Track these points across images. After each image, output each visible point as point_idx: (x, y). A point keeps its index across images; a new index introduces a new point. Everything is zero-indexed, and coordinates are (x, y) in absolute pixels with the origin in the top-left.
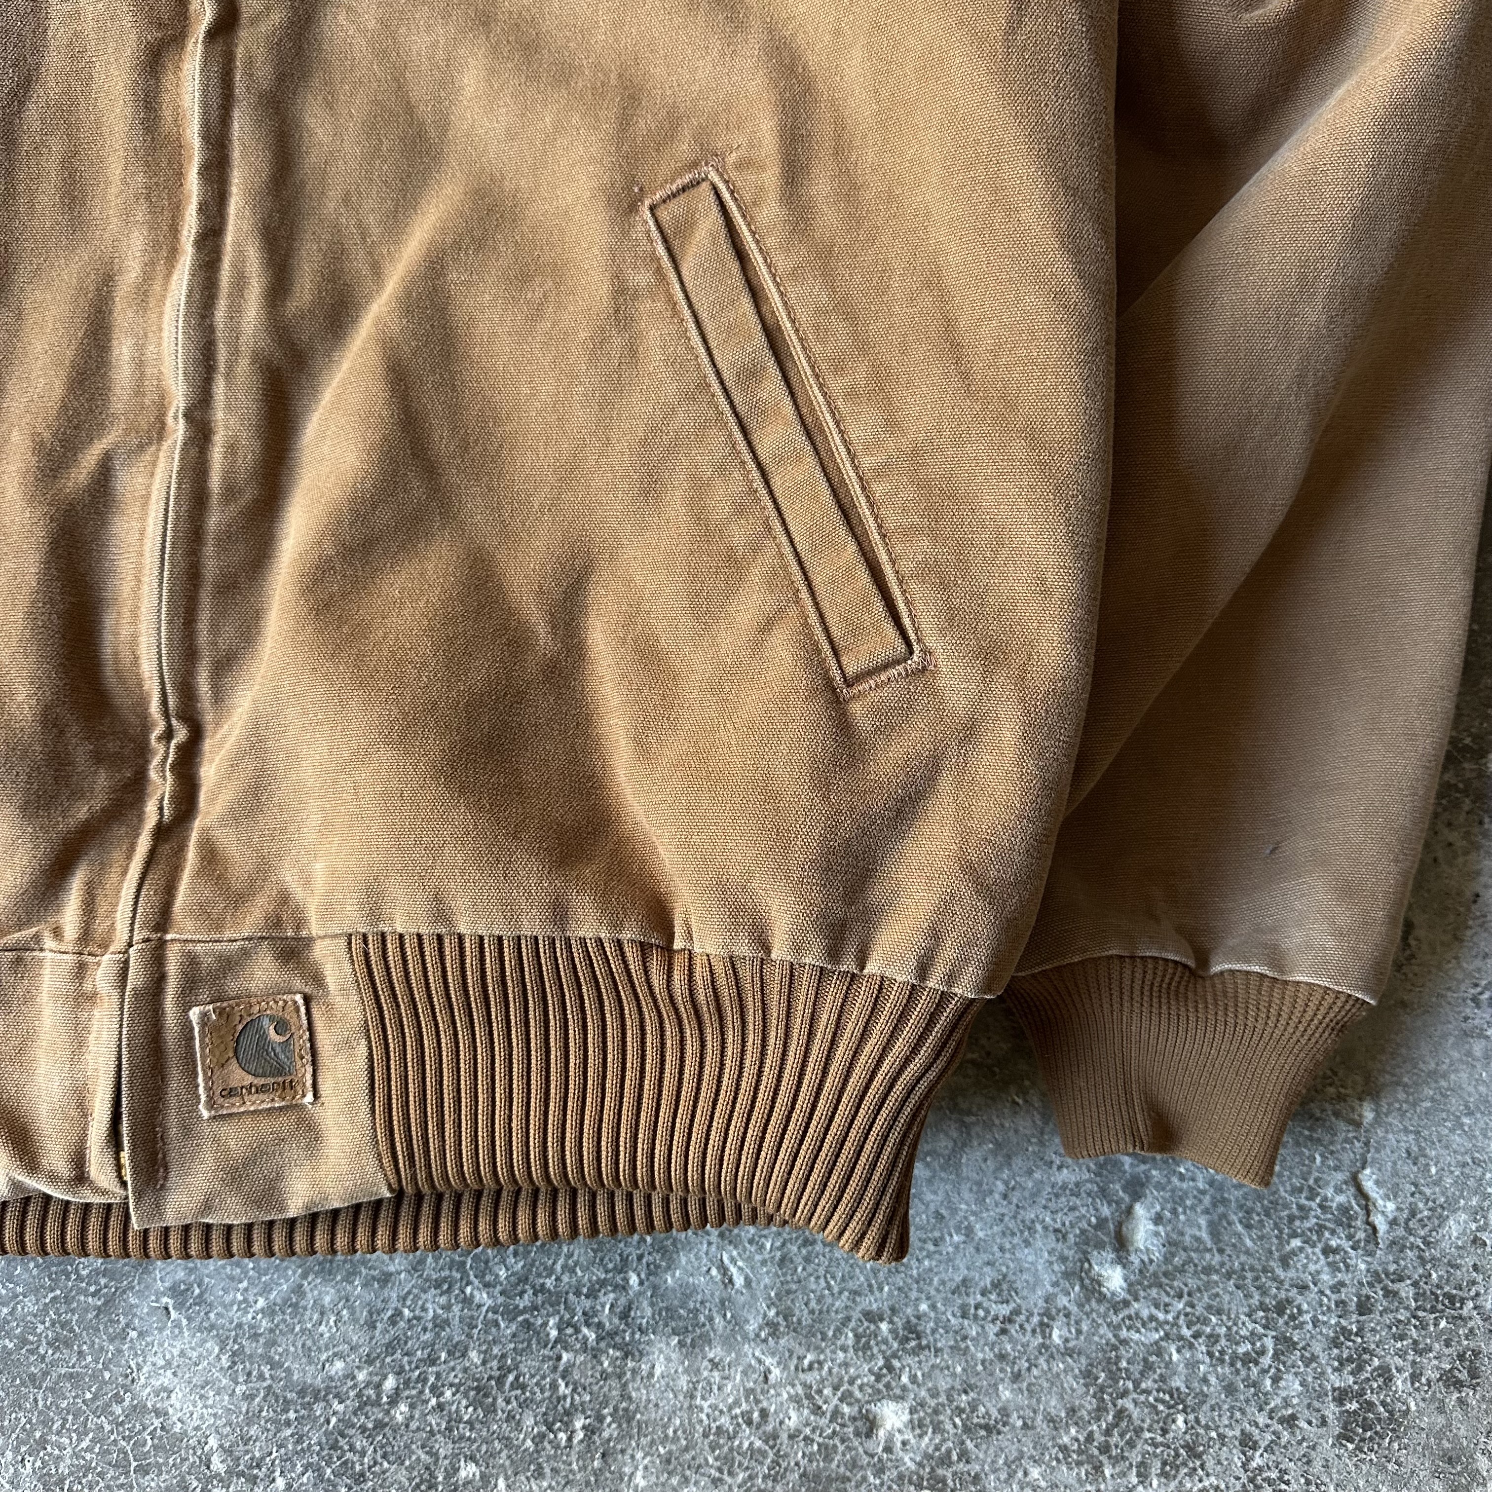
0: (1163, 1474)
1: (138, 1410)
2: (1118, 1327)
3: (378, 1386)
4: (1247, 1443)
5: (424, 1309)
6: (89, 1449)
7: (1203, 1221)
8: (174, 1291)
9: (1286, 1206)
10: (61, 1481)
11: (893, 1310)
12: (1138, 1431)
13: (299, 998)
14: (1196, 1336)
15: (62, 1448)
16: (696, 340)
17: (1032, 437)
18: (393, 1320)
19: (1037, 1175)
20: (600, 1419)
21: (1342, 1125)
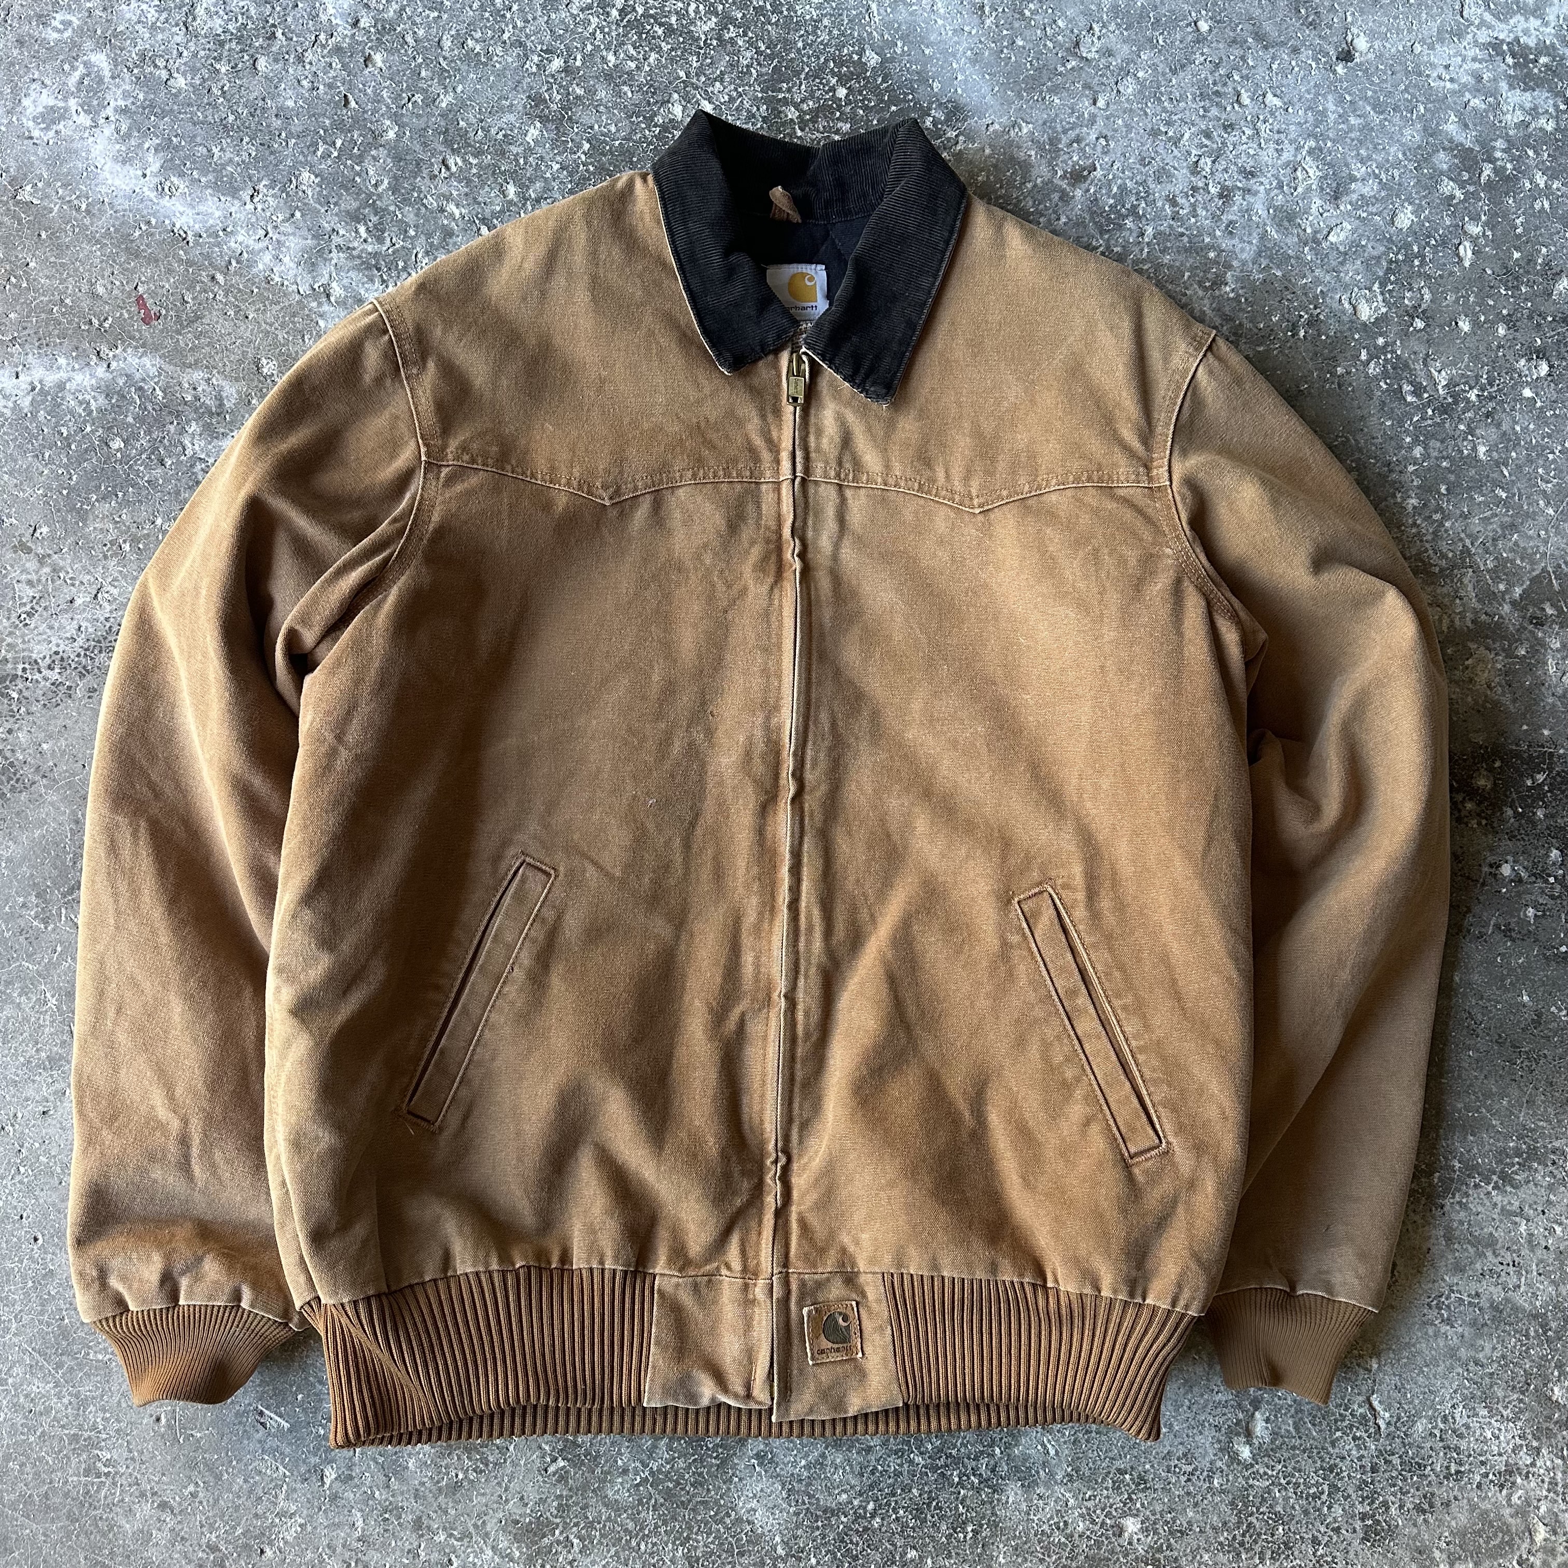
0: (1272, 1558)
1: (739, 1520)
2: (1248, 1478)
3: (865, 1508)
4: (1315, 1542)
5: (889, 1466)
6: (712, 1542)
7: (1290, 1422)
8: (758, 1456)
9: (1334, 1414)
10: (697, 1561)
11: (1132, 1468)
12: (1259, 1534)
13: (854, 1303)
14: (1288, 1483)
15: (698, 1542)
16: (1045, 973)
17: (1218, 1043)
18: (872, 1473)
19: (1206, 1397)
20: (981, 1526)
21: (1362, 1371)
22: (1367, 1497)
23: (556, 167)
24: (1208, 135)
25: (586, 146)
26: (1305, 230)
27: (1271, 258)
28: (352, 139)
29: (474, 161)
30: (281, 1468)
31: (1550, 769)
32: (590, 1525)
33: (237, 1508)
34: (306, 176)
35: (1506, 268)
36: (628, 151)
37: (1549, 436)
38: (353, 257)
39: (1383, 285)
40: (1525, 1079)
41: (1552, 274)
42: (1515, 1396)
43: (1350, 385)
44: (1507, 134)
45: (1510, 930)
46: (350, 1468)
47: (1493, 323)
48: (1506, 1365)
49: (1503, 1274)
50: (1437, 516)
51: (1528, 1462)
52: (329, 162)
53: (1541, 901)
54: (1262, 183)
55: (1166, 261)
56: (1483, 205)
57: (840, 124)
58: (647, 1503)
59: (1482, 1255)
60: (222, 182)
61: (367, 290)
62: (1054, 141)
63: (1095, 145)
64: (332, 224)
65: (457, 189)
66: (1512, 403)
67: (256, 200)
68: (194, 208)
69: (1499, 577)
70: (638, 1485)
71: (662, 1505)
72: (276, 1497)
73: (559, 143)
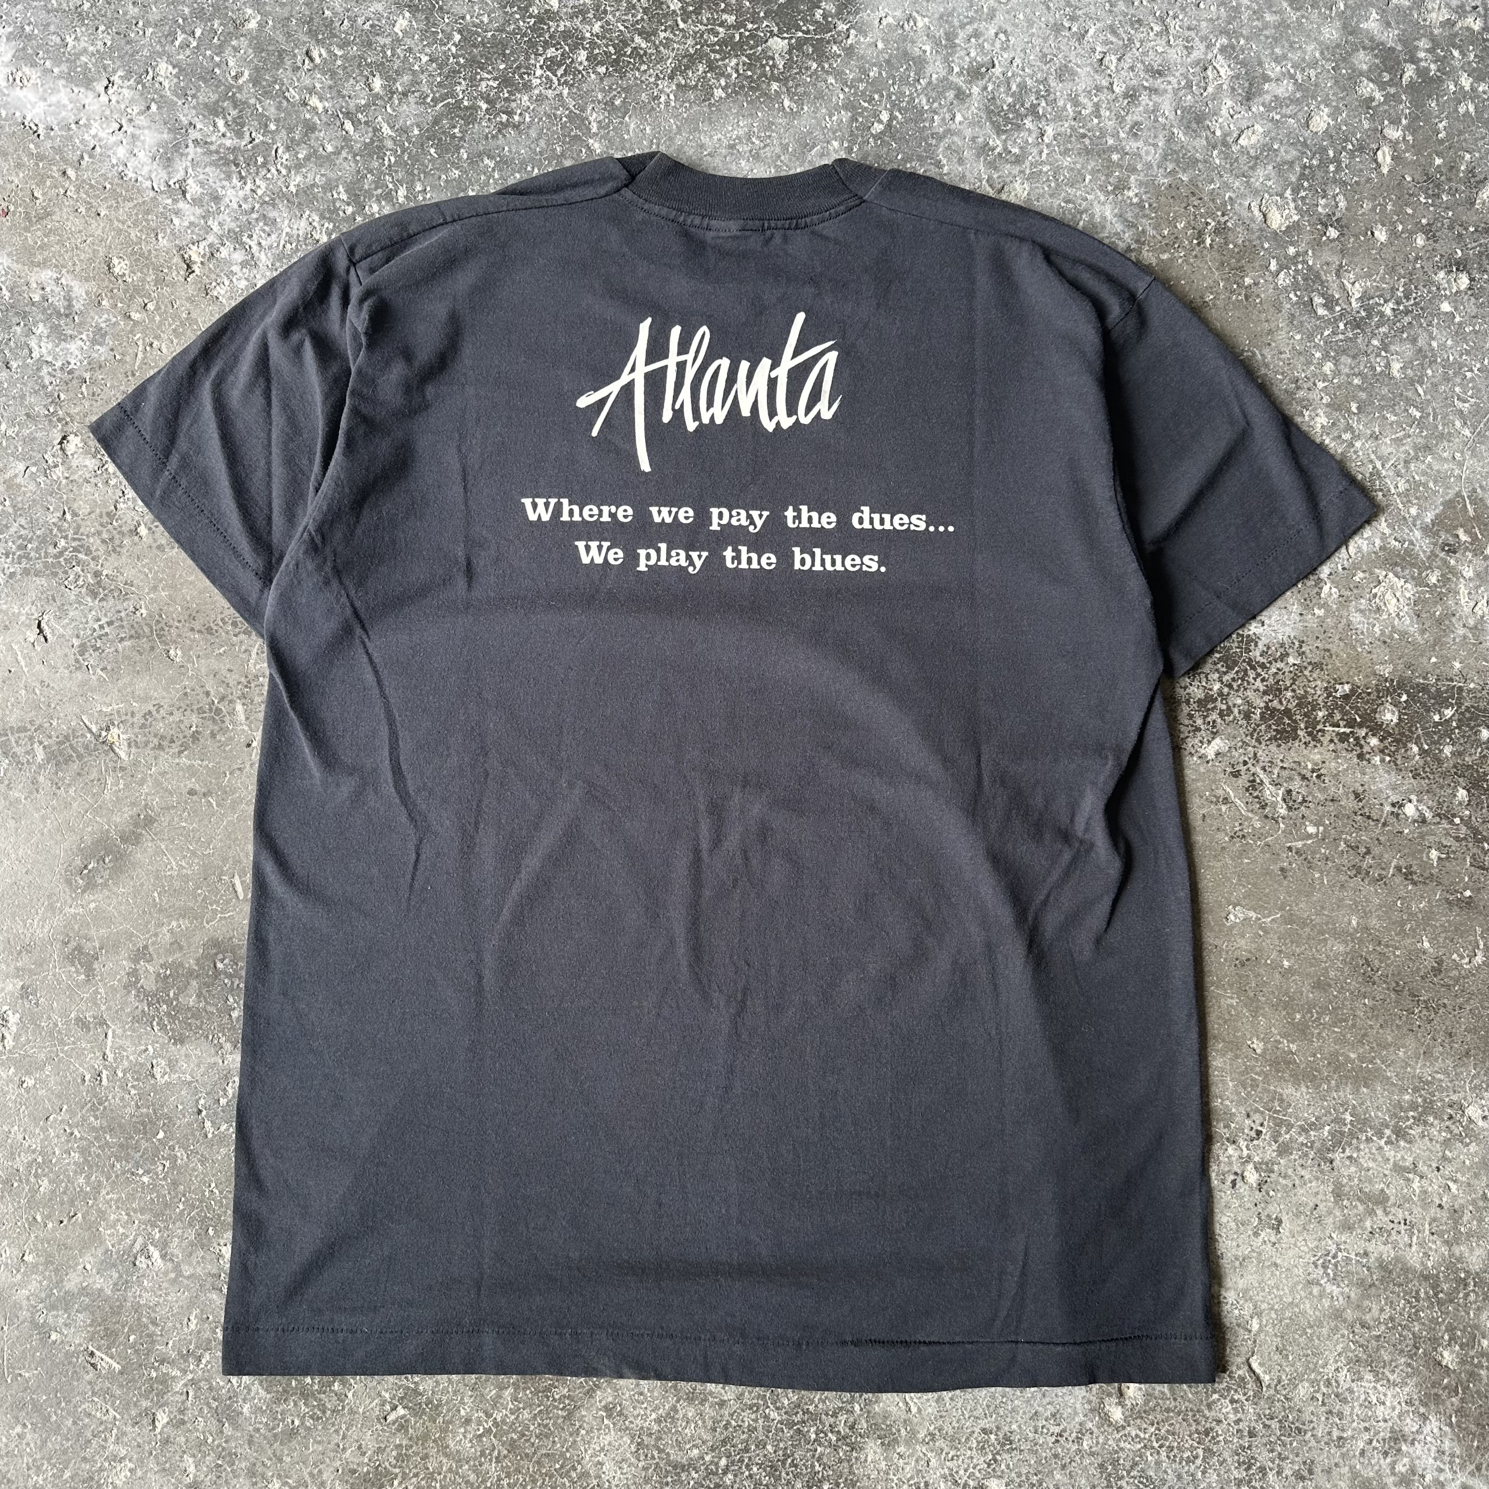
22: (1244, 1463)
23: (425, 59)
24: (1114, 32)
25: (457, 37)
26: (1214, 133)
27: (1178, 162)
28: (212, 29)
29: (340, 53)
30: (111, 1411)
31: (1459, 705)
32: (431, 1477)
33: (65, 1452)
34: (164, 68)
35: (1427, 174)
36: (501, 42)
37: (1468, 353)
38: (211, 152)
39: (1296, 191)
40: (1422, 1029)
41: (1475, 181)
42: (1403, 1360)
43: (1258, 296)
44: (1431, 33)
45: (1411, 873)
46: (182, 1412)
47: (1412, 233)
48: (1394, 1328)
49: (1394, 1233)
50: (1347, 436)
51: (1414, 1430)
52: (188, 52)
53: (1445, 843)
54: (1170, 83)
55: (1066, 163)
56: (1405, 107)
57: (725, 16)
58: (490, 1454)
59: (1372, 1213)
60: (76, 72)
61: (223, 187)
62: (950, 36)
63: (994, 41)
64: (189, 117)
65: (320, 81)
66: (1430, 318)
67: (110, 91)
68: (45, 100)
69: (1409, 501)
70: (481, 1436)
71: (505, 1457)
72: (105, 1440)
73: (428, 34)
